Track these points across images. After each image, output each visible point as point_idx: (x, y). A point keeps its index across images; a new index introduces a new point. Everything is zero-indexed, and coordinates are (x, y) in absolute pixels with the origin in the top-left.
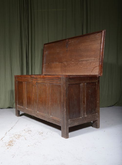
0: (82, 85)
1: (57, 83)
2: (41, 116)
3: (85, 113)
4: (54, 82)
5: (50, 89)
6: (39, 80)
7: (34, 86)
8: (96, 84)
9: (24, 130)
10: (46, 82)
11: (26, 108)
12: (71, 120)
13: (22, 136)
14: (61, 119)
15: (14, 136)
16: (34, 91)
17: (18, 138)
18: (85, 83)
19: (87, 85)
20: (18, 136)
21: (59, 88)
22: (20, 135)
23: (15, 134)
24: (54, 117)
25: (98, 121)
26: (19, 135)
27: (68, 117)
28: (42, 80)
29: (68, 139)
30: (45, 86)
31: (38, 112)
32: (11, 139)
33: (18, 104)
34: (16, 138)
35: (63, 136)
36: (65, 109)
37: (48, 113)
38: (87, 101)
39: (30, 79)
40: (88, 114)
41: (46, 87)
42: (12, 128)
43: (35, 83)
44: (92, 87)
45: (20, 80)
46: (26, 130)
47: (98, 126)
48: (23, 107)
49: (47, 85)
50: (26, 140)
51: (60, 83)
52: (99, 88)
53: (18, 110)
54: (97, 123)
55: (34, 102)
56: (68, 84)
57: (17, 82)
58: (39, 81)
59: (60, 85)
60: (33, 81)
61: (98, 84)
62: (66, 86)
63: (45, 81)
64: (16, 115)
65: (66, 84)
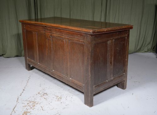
0: (109, 42)
1: (79, 41)
2: (57, 75)
3: (112, 75)
4: (75, 39)
5: (70, 46)
6: (55, 33)
7: (47, 39)
8: (125, 39)
9: (39, 93)
10: (63, 37)
11: (39, 63)
12: (96, 86)
13: (37, 103)
14: (84, 85)
15: (28, 104)
16: (47, 44)
17: (33, 107)
18: (113, 39)
19: (115, 41)
20: (33, 104)
21: (82, 48)
22: (35, 102)
23: (29, 100)
24: (74, 80)
25: (125, 81)
26: (33, 102)
27: (93, 83)
28: (58, 33)
29: (92, 107)
30: (62, 41)
31: (53, 70)
32: (25, 109)
33: (27, 56)
34: (31, 108)
35: (86, 103)
36: (90, 74)
37: (67, 74)
38: (114, 61)
39: (41, 30)
40: (115, 76)
41: (64, 43)
42: (24, 90)
43: (48, 36)
44: (121, 43)
45: (29, 29)
46: (40, 92)
47: (125, 87)
48: (34, 61)
49: (64, 41)
50: (43, 110)
51: (83, 42)
52: (128, 43)
53: (28, 64)
54: (124, 84)
55: (48, 58)
56: (93, 44)
57: (25, 31)
58: (54, 35)
59: (83, 44)
60: (46, 33)
61: (128, 38)
62: (91, 46)
63: (62, 35)
64: (26, 68)
65: (91, 44)
